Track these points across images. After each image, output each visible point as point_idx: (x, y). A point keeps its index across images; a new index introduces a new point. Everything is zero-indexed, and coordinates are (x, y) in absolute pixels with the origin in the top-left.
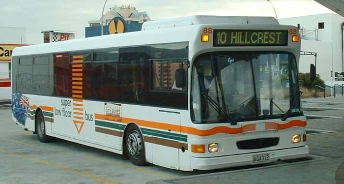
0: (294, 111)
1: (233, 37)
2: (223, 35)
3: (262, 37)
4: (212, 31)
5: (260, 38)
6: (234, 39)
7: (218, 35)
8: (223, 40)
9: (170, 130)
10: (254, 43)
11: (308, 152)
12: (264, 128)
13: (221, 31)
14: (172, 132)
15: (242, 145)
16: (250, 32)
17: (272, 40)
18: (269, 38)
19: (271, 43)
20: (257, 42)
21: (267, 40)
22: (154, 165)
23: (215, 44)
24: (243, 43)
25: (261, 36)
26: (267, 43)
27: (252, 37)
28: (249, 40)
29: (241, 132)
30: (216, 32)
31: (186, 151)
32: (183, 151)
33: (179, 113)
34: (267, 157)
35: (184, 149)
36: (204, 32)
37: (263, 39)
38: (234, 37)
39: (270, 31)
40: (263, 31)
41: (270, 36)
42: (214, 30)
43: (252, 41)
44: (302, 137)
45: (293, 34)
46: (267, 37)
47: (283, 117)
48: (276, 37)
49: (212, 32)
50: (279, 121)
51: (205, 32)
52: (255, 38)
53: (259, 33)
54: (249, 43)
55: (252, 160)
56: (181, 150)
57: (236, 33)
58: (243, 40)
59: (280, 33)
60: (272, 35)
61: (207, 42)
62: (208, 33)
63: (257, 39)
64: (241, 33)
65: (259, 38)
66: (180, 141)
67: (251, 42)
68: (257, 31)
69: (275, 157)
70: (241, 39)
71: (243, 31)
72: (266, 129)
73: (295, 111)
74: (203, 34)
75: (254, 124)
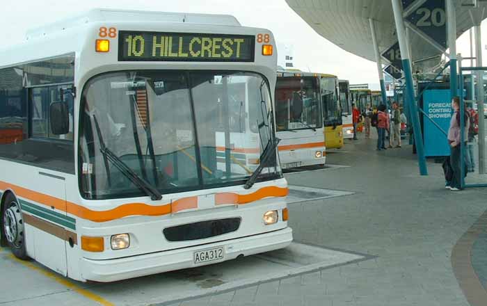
0: (265, 171)
1: (155, 45)
2: (138, 42)
3: (209, 46)
4: (117, 33)
5: (206, 48)
6: (158, 50)
7: (129, 40)
8: (137, 50)
9: (53, 208)
10: (195, 55)
11: (292, 239)
12: (214, 202)
13: (134, 34)
14: (55, 210)
15: (173, 234)
16: (188, 36)
17: (227, 52)
18: (222, 47)
19: (226, 56)
20: (200, 54)
21: (218, 51)
22: (37, 262)
23: (122, 57)
24: (175, 55)
25: (207, 44)
26: (219, 56)
27: (191, 45)
28: (185, 50)
29: (171, 212)
30: (123, 35)
31: (75, 245)
32: (72, 245)
33: (64, 179)
34: (218, 252)
35: (72, 242)
36: (100, 35)
37: (211, 49)
38: (158, 46)
39: (223, 36)
40: (212, 36)
41: (224, 45)
42: (120, 32)
43: (192, 53)
44: (280, 214)
45: (263, 43)
46: (218, 47)
47: (247, 182)
48: (234, 47)
49: (115, 34)
50: (239, 190)
51: (103, 34)
52: (197, 47)
53: (204, 39)
54: (186, 55)
55: (192, 259)
56: (68, 243)
57: (163, 38)
58: (175, 50)
59: (242, 40)
60: (228, 44)
61: (106, 52)
62: (108, 37)
63: (200, 50)
64: (171, 38)
65: (204, 48)
66: (66, 228)
67: (190, 55)
68: (201, 36)
69: (233, 251)
70: (170, 49)
71: (175, 35)
72: (216, 204)
73: (267, 172)
74: (100, 38)
75: (195, 198)
